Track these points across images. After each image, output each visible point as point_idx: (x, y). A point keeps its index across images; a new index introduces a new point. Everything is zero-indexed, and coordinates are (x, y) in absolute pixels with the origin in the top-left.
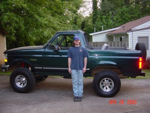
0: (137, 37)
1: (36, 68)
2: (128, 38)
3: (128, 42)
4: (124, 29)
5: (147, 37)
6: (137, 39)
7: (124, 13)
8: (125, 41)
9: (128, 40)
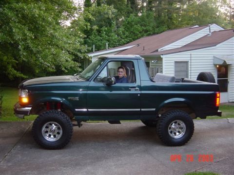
0: (173, 62)
1: (76, 110)
2: (162, 63)
3: (162, 69)
4: (144, 50)
5: (187, 62)
6: (173, 64)
7: (133, 23)
8: (157, 67)
9: (162, 66)
